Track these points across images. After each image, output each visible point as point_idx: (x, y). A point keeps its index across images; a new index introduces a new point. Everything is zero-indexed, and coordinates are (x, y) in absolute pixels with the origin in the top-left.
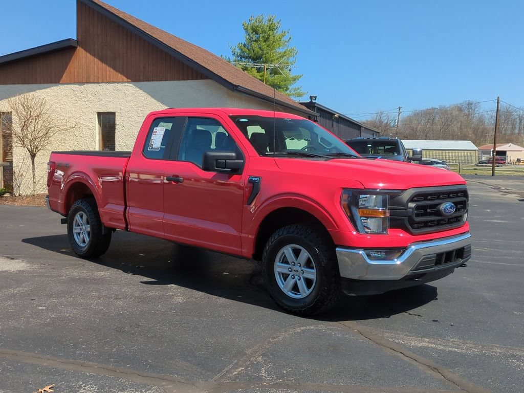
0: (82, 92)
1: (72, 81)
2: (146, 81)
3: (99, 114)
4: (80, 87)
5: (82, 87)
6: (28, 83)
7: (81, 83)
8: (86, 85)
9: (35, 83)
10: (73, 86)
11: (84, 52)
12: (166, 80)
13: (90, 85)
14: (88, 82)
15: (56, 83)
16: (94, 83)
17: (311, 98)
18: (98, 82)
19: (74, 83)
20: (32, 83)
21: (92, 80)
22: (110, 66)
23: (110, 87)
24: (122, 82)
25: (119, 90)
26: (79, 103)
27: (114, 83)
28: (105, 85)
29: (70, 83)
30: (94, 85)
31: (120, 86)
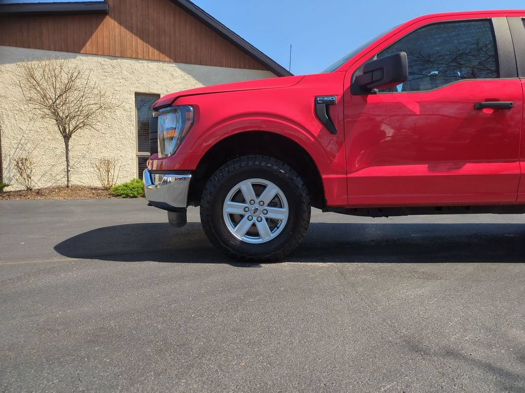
0: (114, 67)
1: (100, 53)
2: (198, 64)
3: (137, 94)
4: (111, 61)
5: (115, 62)
6: (29, 47)
7: (114, 56)
8: (119, 60)
9: (41, 47)
10: (101, 60)
12: (221, 66)
13: (125, 60)
14: (123, 56)
15: (74, 52)
16: (131, 58)
18: (137, 58)
19: (103, 55)
21: (129, 55)
23: (153, 65)
24: (170, 62)
25: (164, 70)
26: (109, 80)
27: (159, 61)
28: (145, 63)
29: (97, 55)
30: (132, 62)
31: (166, 66)
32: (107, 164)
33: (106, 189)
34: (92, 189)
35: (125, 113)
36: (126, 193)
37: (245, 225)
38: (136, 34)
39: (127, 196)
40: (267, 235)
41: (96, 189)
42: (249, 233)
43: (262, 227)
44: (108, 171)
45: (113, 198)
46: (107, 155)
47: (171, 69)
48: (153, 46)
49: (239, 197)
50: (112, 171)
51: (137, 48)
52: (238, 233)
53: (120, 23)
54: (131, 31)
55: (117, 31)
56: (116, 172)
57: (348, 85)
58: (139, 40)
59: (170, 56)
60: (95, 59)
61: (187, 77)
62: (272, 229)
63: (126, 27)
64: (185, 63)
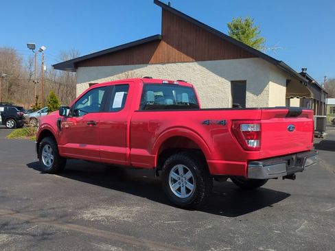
0: (164, 69)
1: (158, 62)
2: (209, 60)
5: (164, 66)
7: (163, 63)
8: (167, 65)
10: (158, 66)
11: (166, 44)
13: (170, 65)
14: (168, 63)
15: (146, 64)
16: (173, 63)
17: (303, 69)
18: (175, 62)
20: (131, 64)
22: (184, 53)
23: (184, 65)
24: (193, 62)
25: (189, 67)
27: (187, 61)
28: (180, 64)
30: (173, 65)
31: (190, 64)
37: (47, 160)
38: (175, 48)
43: (50, 162)
47: (193, 66)
51: (175, 55)
52: (45, 163)
54: (172, 46)
55: (166, 48)
58: (176, 51)
59: (192, 58)
60: (156, 66)
64: (202, 60)
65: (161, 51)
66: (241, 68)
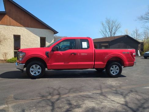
3: (14, 35)
5: (8, 27)
7: (7, 25)
13: (11, 26)
14: (10, 25)
16: (12, 26)
18: (14, 26)
19: (5, 25)
23: (19, 28)
24: (23, 27)
25: (21, 29)
26: (6, 31)
27: (20, 27)
28: (16, 27)
29: (3, 25)
30: (13, 27)
31: (22, 28)
32: (6, 54)
33: (5, 60)
34: (1, 60)
35: (11, 40)
36: (11, 61)
37: (34, 72)
38: (14, 20)
39: (11, 62)
40: (38, 74)
41: (2, 60)
42: (34, 74)
43: (37, 73)
44: (6, 56)
45: (7, 63)
46: (5, 51)
47: (24, 29)
48: (18, 23)
49: (33, 68)
50: (7, 56)
51: (14, 23)
52: (32, 74)
53: (10, 17)
54: (13, 19)
55: (9, 18)
56: (8, 56)
57: (51, 50)
58: (15, 21)
59: (23, 26)
60: (2, 26)
61: (28, 31)
62: (38, 73)
63: (11, 18)
64: (28, 27)
65: (5, 19)
66: (44, 33)
